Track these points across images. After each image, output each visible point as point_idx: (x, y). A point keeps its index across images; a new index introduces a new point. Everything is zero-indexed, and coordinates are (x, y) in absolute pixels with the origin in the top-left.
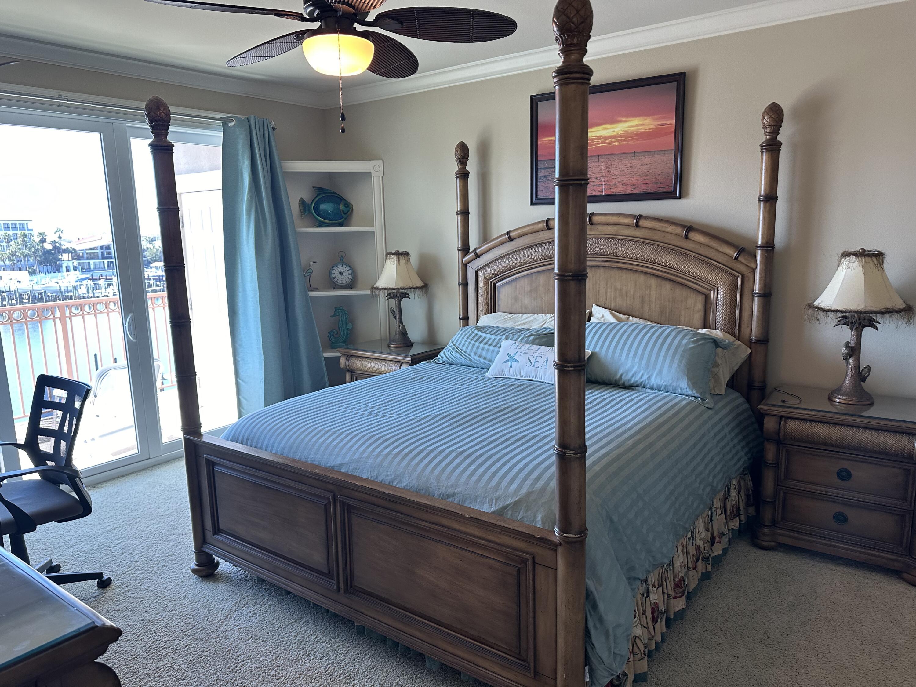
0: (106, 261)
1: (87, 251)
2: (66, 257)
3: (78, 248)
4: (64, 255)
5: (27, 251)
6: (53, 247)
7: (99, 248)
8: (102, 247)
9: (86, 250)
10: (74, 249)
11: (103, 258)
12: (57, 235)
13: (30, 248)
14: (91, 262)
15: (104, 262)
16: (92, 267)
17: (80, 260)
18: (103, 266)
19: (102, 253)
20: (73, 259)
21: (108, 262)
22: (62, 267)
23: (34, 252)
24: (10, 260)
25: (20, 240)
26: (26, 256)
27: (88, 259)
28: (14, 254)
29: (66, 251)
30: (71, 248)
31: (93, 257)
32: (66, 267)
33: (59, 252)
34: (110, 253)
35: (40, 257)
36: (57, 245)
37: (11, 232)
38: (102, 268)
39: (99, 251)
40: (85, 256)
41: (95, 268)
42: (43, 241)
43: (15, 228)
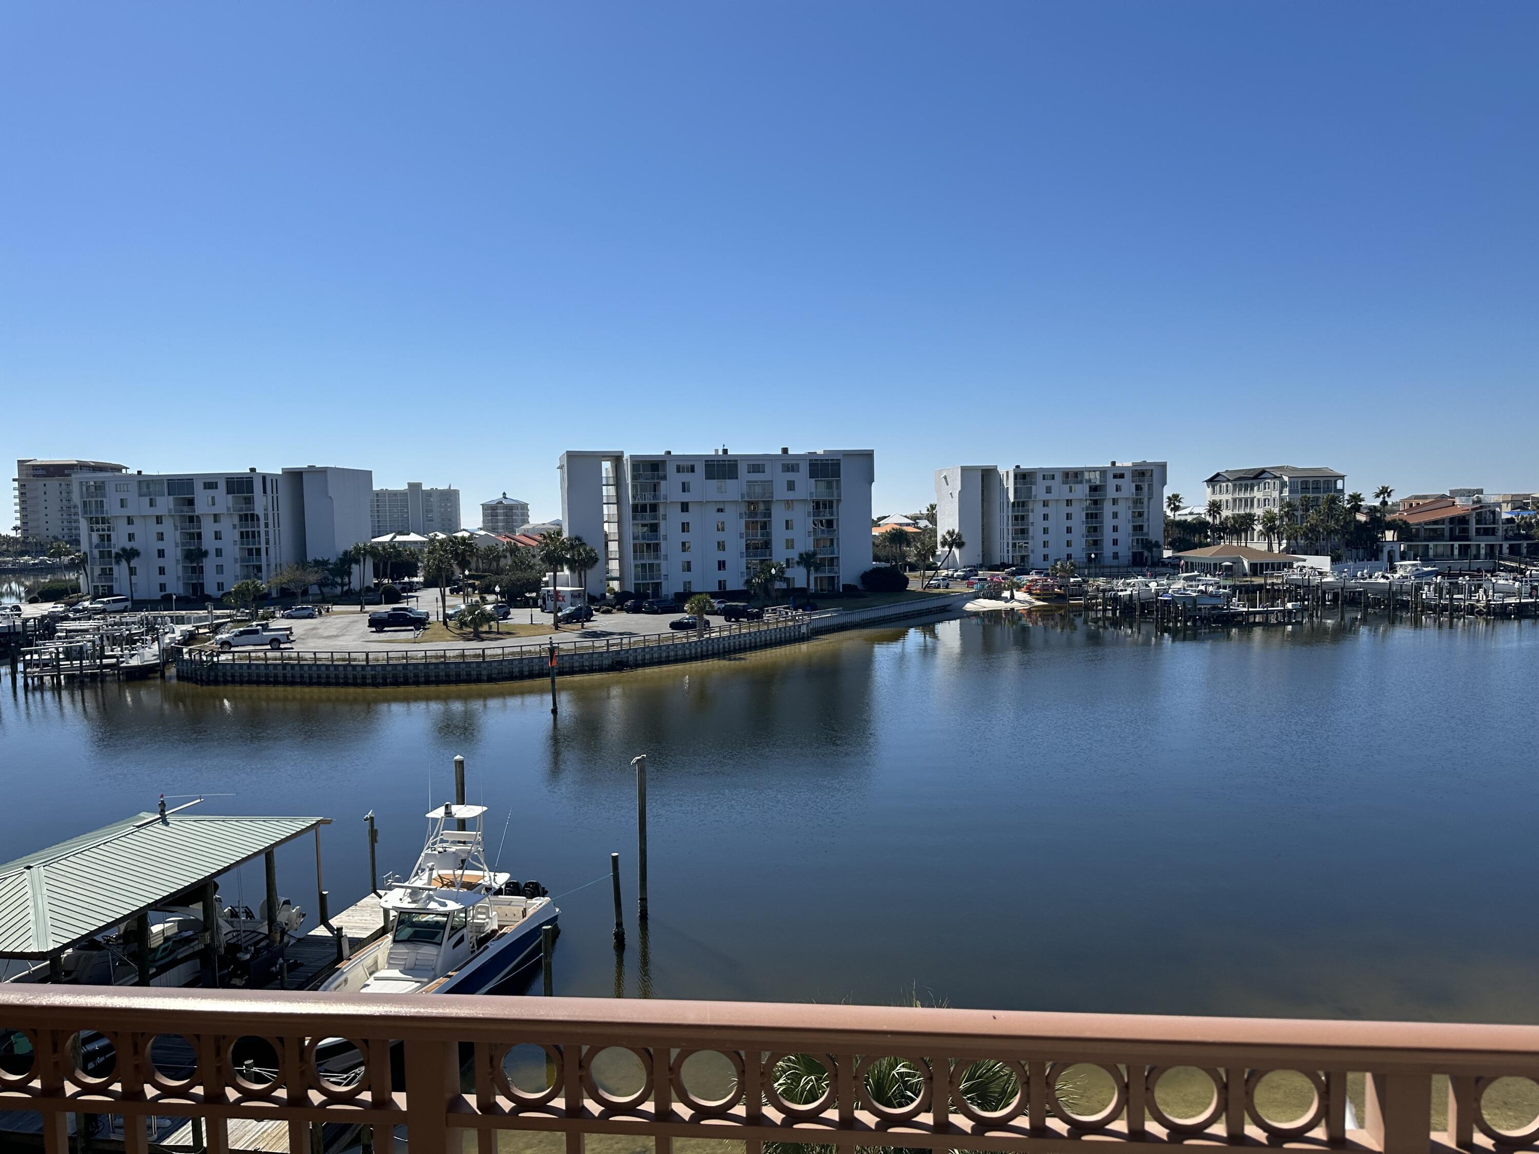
0: (1456, 544)
1: (1426, 527)
2: (1389, 535)
3: (1413, 520)
4: (1387, 532)
5: (1332, 524)
6: (1371, 519)
7: (1447, 522)
8: (1452, 520)
9: (1426, 523)
10: (1405, 523)
11: (1453, 538)
12: (1381, 499)
13: (1337, 521)
14: (1431, 544)
15: (1452, 546)
16: (1431, 553)
17: (1412, 541)
18: (1449, 553)
19: (1451, 529)
20: (1400, 539)
21: (1459, 545)
22: (1382, 551)
23: (1342, 527)
24: (1307, 538)
25: (1323, 507)
26: (1330, 532)
27: (1425, 540)
28: (1313, 529)
29: (1391, 526)
30: (1401, 520)
31: (1436, 535)
32: (1389, 552)
33: (1379, 527)
34: (1466, 530)
35: (1351, 534)
36: (1378, 515)
37: (1311, 495)
38: (1448, 557)
39: (1446, 527)
40: (1422, 533)
41: (1436, 555)
42: (1357, 508)
43: (1316, 489)
